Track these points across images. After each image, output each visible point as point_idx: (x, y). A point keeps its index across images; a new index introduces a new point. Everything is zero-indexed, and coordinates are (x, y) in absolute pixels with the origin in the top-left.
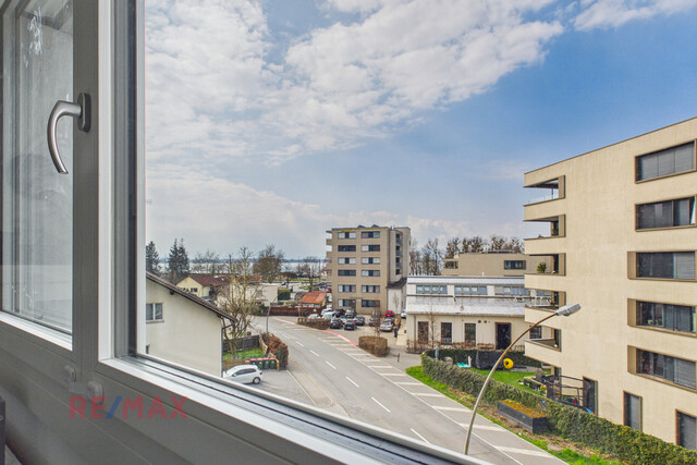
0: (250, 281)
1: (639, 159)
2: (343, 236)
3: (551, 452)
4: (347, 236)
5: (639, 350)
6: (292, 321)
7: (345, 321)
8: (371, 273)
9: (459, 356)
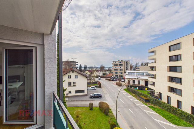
0: (97, 71)
1: (170, 47)
2: (115, 63)
3: (147, 106)
4: (116, 63)
5: (170, 87)
6: (104, 79)
7: (114, 79)
8: (121, 70)
9: (135, 87)
